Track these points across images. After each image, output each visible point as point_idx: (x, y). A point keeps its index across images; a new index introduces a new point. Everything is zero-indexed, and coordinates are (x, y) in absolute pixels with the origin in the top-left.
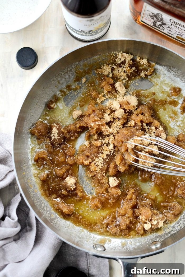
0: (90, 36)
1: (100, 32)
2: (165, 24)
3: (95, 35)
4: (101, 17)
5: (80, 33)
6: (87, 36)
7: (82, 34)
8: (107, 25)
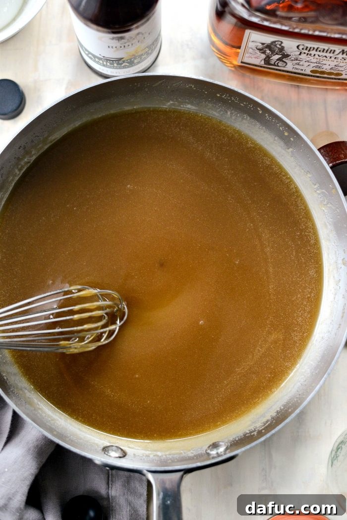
0: (120, 68)
1: (139, 63)
2: (288, 56)
3: (128, 67)
4: (138, 34)
5: (101, 62)
6: (114, 68)
7: (105, 63)
8: (152, 51)
